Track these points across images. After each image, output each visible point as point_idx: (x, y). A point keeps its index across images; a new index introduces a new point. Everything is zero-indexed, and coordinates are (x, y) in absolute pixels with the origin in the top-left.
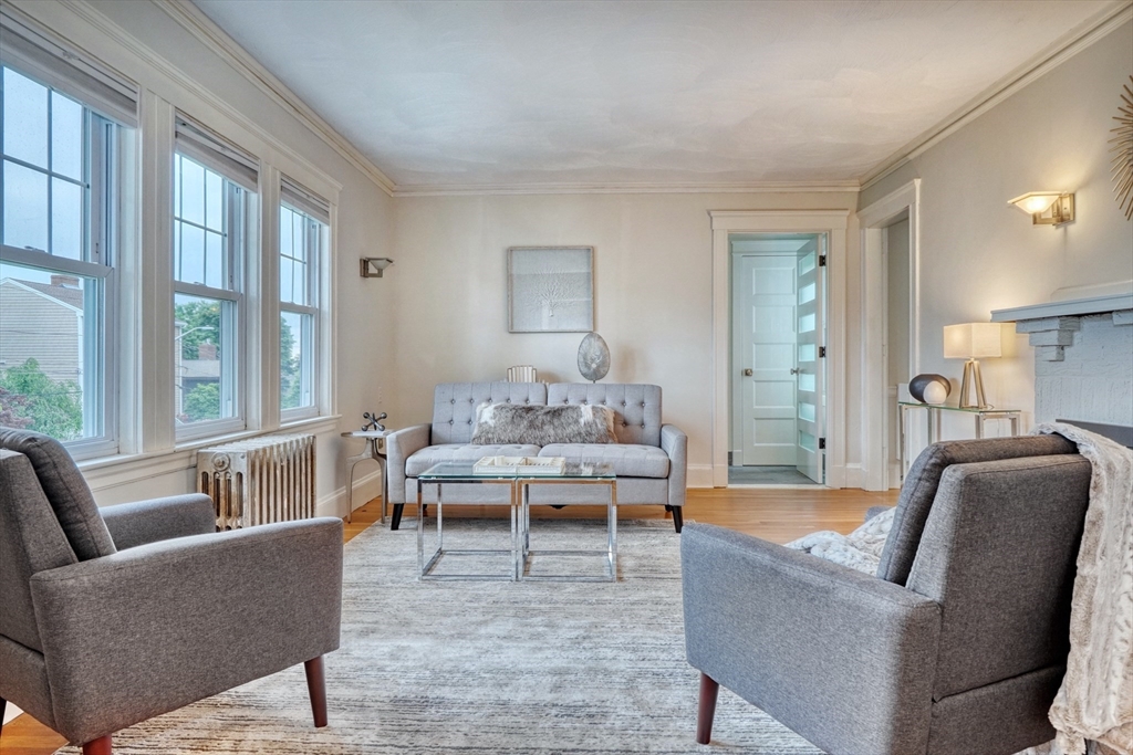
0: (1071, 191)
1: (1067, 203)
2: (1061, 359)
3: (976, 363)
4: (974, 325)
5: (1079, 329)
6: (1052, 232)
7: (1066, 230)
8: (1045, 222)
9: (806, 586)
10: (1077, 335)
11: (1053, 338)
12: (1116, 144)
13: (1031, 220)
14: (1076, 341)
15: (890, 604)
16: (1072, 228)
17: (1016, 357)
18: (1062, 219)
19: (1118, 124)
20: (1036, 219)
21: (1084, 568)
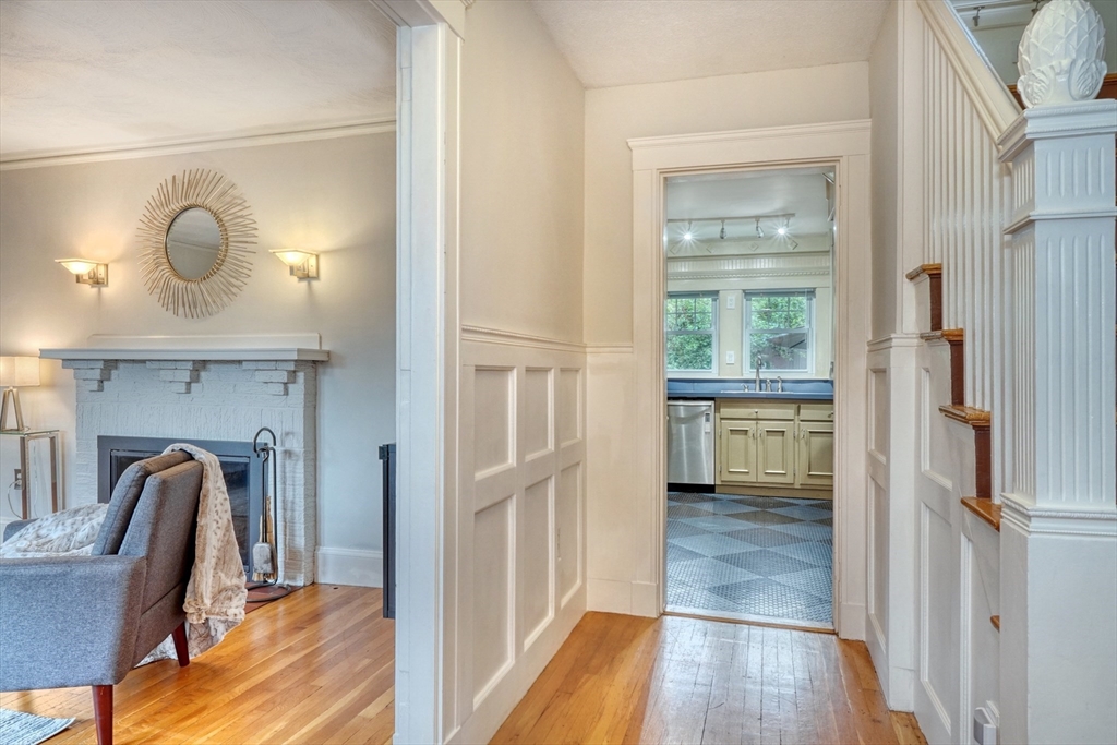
0: (106, 262)
1: (102, 270)
2: (101, 389)
3: (15, 390)
4: (16, 358)
5: (116, 368)
6: (88, 290)
7: (100, 290)
8: (85, 282)
9: (44, 577)
10: (114, 372)
11: (97, 374)
12: (141, 239)
13: (75, 278)
14: (113, 377)
15: (116, 567)
16: (104, 290)
17: (51, 385)
18: (97, 282)
19: (143, 226)
20: (78, 279)
21: (201, 521)
